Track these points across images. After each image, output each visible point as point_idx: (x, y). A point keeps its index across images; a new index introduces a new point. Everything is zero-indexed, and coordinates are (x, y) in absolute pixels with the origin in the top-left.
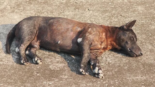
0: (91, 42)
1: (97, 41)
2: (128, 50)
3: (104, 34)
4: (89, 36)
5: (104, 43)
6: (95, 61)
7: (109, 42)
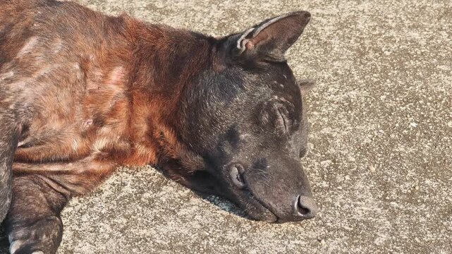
0: (23, 119)
1: (62, 116)
2: (230, 178)
3: (118, 73)
4: (13, 86)
5: (114, 126)
6: (33, 233)
7: (142, 119)
